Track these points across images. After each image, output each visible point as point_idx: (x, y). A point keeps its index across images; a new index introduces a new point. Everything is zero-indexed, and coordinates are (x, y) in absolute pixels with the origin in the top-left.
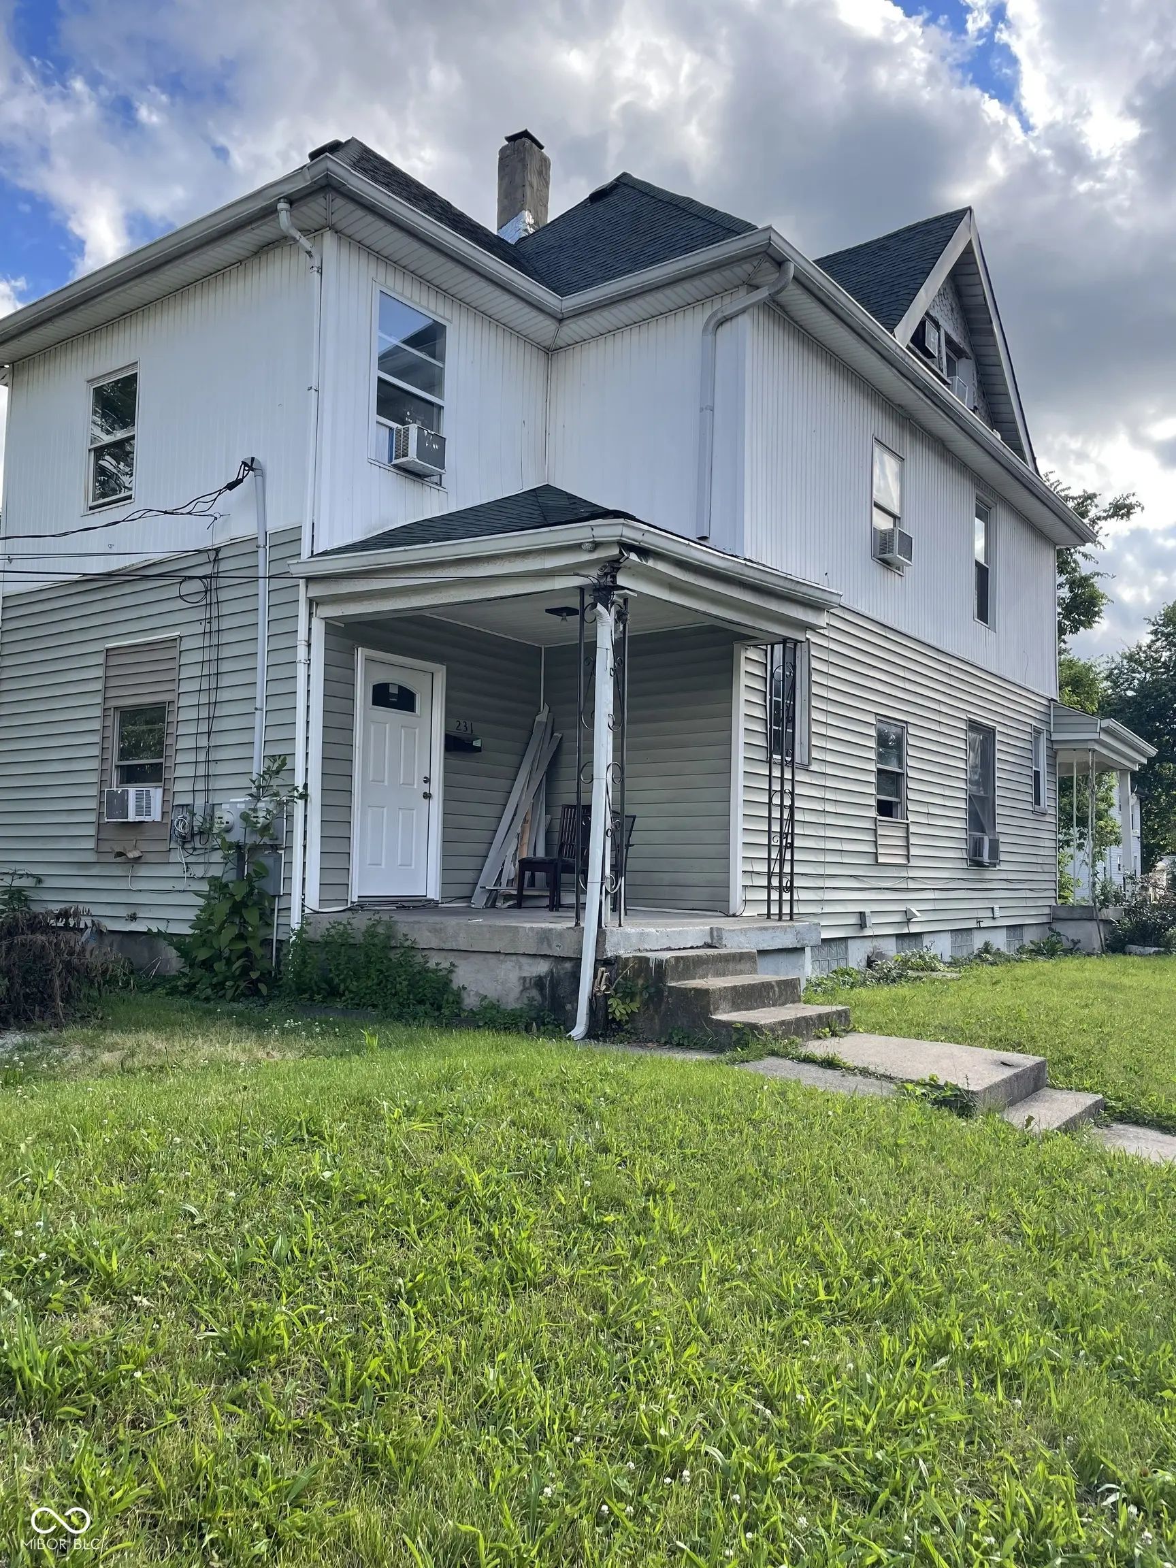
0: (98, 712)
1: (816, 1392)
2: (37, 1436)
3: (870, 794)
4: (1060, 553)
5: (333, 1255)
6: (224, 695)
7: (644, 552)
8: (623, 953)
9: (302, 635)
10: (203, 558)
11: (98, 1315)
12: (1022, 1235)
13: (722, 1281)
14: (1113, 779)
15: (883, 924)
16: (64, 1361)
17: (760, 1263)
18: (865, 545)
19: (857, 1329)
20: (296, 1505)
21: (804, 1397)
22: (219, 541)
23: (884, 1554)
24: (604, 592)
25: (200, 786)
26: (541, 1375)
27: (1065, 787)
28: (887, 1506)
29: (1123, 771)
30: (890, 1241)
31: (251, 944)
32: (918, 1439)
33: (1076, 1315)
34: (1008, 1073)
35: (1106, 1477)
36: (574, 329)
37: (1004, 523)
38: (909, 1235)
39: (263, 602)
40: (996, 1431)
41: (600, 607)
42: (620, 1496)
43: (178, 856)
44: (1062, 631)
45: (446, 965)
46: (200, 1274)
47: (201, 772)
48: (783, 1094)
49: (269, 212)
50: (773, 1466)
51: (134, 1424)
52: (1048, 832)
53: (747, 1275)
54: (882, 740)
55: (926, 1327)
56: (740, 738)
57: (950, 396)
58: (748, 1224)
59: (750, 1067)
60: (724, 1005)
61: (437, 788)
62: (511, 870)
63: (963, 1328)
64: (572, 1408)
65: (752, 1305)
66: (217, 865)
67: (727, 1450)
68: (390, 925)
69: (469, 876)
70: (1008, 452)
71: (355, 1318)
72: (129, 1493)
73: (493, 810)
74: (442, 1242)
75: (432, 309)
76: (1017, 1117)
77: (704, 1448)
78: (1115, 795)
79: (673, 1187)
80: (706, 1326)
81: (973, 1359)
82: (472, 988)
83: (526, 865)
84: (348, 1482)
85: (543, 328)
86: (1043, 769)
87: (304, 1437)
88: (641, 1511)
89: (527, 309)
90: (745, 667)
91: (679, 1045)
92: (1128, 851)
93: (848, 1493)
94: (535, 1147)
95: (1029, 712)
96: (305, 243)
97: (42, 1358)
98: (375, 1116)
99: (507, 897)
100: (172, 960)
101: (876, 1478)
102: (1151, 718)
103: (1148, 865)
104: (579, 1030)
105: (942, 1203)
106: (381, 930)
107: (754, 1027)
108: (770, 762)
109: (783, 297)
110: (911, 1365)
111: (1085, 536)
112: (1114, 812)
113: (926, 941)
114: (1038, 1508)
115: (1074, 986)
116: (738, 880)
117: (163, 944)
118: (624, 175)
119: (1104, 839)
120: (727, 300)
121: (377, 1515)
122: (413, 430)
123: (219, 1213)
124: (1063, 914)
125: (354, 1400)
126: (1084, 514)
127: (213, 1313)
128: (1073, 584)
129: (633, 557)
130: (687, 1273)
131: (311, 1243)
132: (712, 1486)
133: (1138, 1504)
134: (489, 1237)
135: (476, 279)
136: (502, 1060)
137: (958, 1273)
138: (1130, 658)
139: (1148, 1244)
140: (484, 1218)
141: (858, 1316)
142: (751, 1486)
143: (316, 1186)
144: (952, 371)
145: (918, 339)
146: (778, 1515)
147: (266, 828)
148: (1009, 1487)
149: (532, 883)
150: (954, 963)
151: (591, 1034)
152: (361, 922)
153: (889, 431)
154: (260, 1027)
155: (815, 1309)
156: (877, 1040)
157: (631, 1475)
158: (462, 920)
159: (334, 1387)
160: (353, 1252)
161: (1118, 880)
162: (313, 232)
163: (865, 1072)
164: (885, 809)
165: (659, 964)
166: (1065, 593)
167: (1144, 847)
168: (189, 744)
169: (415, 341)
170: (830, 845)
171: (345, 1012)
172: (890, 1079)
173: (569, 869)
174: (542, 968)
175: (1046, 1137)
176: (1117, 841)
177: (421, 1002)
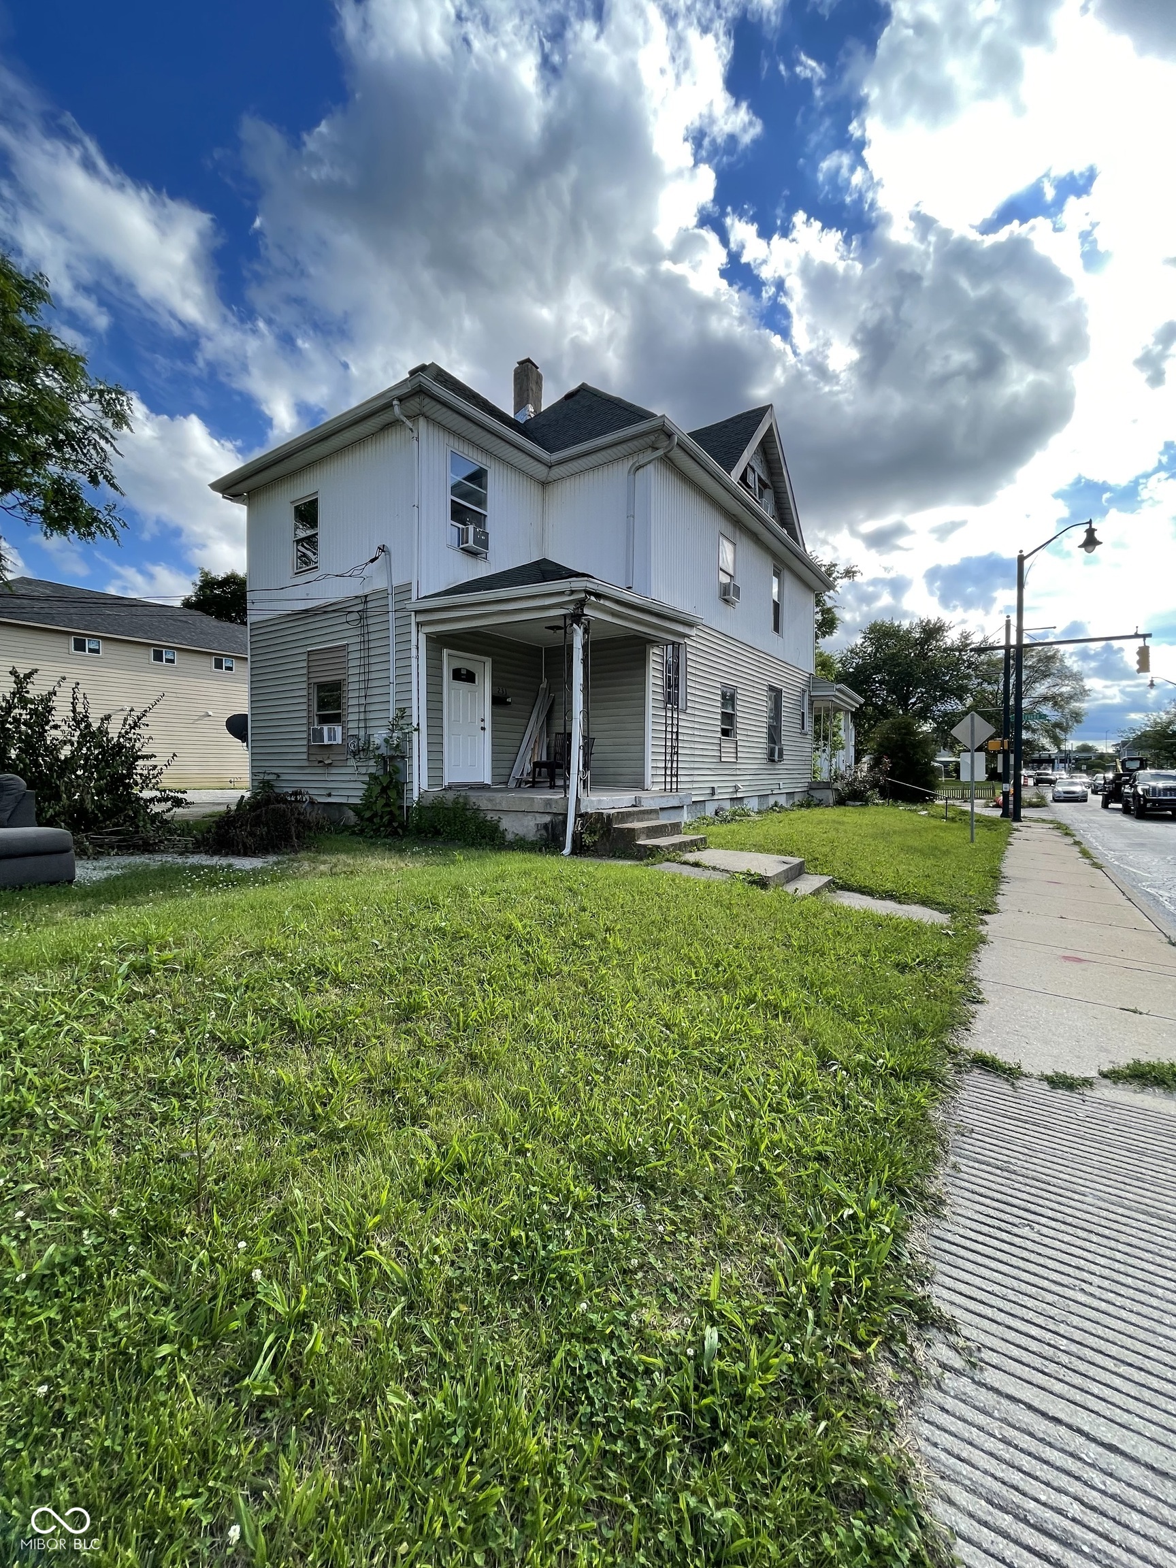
0: (305, 685)
1: (691, 1022)
2: (308, 1052)
3: (718, 725)
4: (817, 595)
5: (449, 962)
6: (373, 676)
7: (598, 596)
8: (589, 811)
9: (414, 642)
10: (358, 601)
11: (333, 994)
12: (792, 945)
13: (644, 972)
14: (841, 715)
15: (723, 794)
16: (319, 1016)
17: (663, 962)
18: (716, 591)
19: (711, 992)
20: (439, 1080)
21: (685, 1024)
22: (367, 591)
23: (725, 1095)
24: (577, 617)
25: (362, 725)
26: (555, 1017)
27: (817, 719)
28: (726, 1073)
29: (847, 711)
30: (727, 950)
31: (393, 808)
32: (741, 1042)
33: (818, 983)
34: (786, 867)
35: (831, 1058)
36: (557, 472)
37: (788, 577)
38: (736, 947)
39: (392, 625)
40: (778, 1037)
41: (575, 626)
42: (597, 1072)
43: (352, 762)
44: (817, 637)
45: (496, 818)
46: (383, 973)
47: (362, 717)
48: (673, 880)
49: (389, 406)
50: (671, 1056)
51: (356, 1045)
52: (808, 744)
53: (656, 968)
54: (724, 696)
55: (744, 990)
56: (650, 696)
57: (761, 510)
58: (657, 944)
59: (657, 867)
60: (643, 836)
61: (488, 724)
62: (529, 767)
63: (763, 990)
64: (572, 1032)
65: (659, 983)
66: (372, 767)
67: (648, 1050)
68: (466, 798)
69: (506, 771)
70: (790, 540)
71: (462, 993)
72: (357, 1077)
73: (518, 736)
74: (503, 956)
75: (478, 460)
76: (790, 888)
77: (637, 1049)
78: (842, 724)
79: (619, 927)
80: (636, 993)
81: (767, 1005)
82: (510, 830)
83: (537, 765)
84: (464, 1069)
85: (540, 471)
86: (806, 711)
87: (441, 1049)
88: (607, 1079)
89: (532, 461)
90: (652, 657)
91: (620, 857)
92: (848, 752)
93: (707, 1068)
94: (549, 909)
95: (799, 680)
96: (408, 423)
97: (308, 1014)
98: (464, 895)
99: (527, 782)
100: (351, 816)
101: (720, 1061)
102: (862, 683)
103: (858, 760)
104: (567, 851)
105: (752, 931)
106: (461, 800)
107: (658, 847)
108: (665, 708)
109: (671, 454)
110: (737, 1008)
111: (830, 587)
112: (841, 733)
113: (745, 801)
114: (799, 1073)
115: (820, 822)
116: (649, 771)
117: (346, 808)
118: (583, 384)
119: (835, 747)
120: (641, 456)
121: (479, 1083)
122: (471, 528)
123: (390, 944)
124: (814, 786)
125: (464, 1031)
126: (830, 575)
127: (392, 991)
128: (823, 612)
129: (593, 598)
130: (626, 968)
131: (437, 957)
132: (642, 1066)
133: (847, 1070)
134: (527, 953)
135: (503, 444)
136: (529, 865)
137: (760, 965)
138: (852, 652)
139: (853, 949)
140: (524, 944)
141: (711, 986)
142: (660, 1066)
143: (438, 929)
144: (761, 496)
145: (743, 478)
146: (674, 1079)
147: (398, 745)
148: (786, 1064)
149: (540, 774)
150: (759, 812)
151: (574, 852)
152: (450, 796)
153: (728, 529)
154: (401, 852)
155: (690, 984)
156: (721, 852)
157: (602, 1062)
158: (504, 795)
159: (454, 1025)
160: (460, 961)
161: (843, 768)
162: (413, 417)
163: (714, 868)
164: (725, 733)
165: (609, 816)
166: (819, 617)
167: (856, 751)
168: (355, 702)
169: (470, 478)
170: (697, 752)
171: (444, 843)
172: (727, 871)
173: (560, 766)
174: (547, 819)
175: (804, 898)
176: (843, 748)
177: (484, 837)
